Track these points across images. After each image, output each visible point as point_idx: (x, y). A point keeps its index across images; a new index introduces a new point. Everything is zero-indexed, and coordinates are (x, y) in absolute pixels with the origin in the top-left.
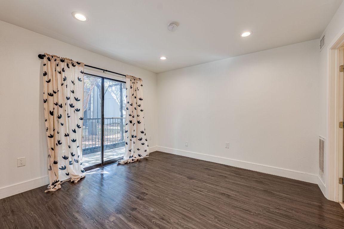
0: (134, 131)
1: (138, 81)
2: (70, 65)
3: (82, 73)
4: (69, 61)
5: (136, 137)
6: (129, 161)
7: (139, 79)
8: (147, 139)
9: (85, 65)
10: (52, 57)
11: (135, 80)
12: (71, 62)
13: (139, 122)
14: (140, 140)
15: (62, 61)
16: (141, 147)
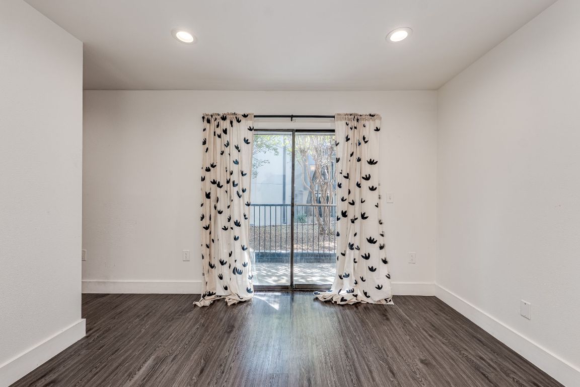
0: (355, 235)
1: (367, 123)
2: (235, 122)
3: (250, 129)
4: (232, 116)
5: (358, 249)
6: (334, 300)
7: (370, 115)
8: (387, 260)
9: (255, 116)
10: (212, 116)
11: (358, 120)
12: (235, 116)
13: (363, 217)
14: (367, 257)
15: (224, 118)
16: (367, 274)
